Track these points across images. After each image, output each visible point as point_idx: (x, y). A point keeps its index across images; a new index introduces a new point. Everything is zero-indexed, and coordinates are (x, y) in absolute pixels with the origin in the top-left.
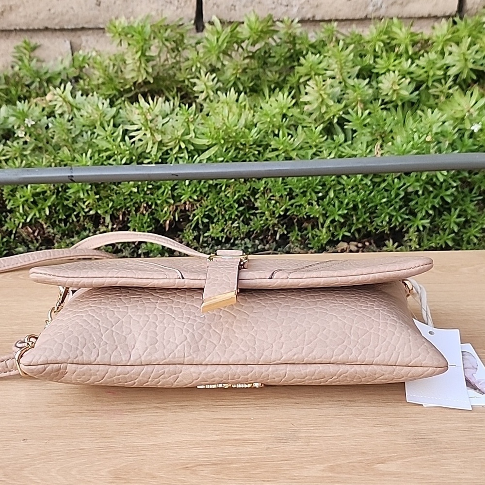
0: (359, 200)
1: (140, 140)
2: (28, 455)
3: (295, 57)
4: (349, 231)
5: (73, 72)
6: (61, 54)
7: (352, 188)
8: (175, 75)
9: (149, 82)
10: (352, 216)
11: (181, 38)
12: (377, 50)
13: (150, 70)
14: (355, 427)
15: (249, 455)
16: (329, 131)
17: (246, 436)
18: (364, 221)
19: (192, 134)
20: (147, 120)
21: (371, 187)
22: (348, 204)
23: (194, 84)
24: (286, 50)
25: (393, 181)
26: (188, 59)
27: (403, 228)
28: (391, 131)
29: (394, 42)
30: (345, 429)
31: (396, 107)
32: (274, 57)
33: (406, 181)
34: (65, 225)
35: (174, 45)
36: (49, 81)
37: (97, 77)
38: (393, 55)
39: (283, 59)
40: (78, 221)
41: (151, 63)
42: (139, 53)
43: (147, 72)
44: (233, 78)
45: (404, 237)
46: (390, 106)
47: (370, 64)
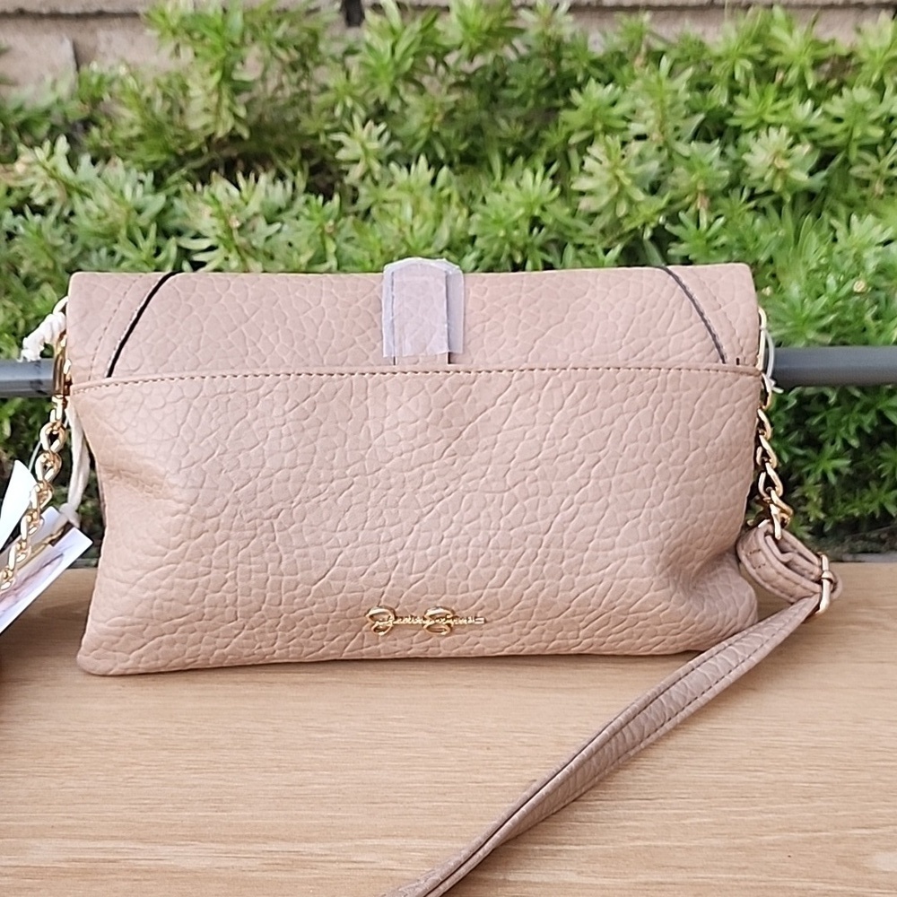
3: (560, 88)
5: (77, 110)
6: (53, 68)
8: (297, 121)
9: (240, 137)
11: (311, 41)
12: (737, 76)
13: (242, 112)
19: (332, 261)
20: (229, 230)
23: (340, 145)
24: (541, 71)
26: (325, 89)
28: (771, 261)
29: (775, 61)
31: (779, 205)
32: (514, 87)
35: (296, 55)
36: (24, 128)
37: (128, 120)
38: (772, 90)
39: (532, 92)
41: (245, 97)
42: (217, 76)
43: (236, 116)
44: (423, 133)
45: (793, 491)
46: (766, 202)
47: (720, 107)
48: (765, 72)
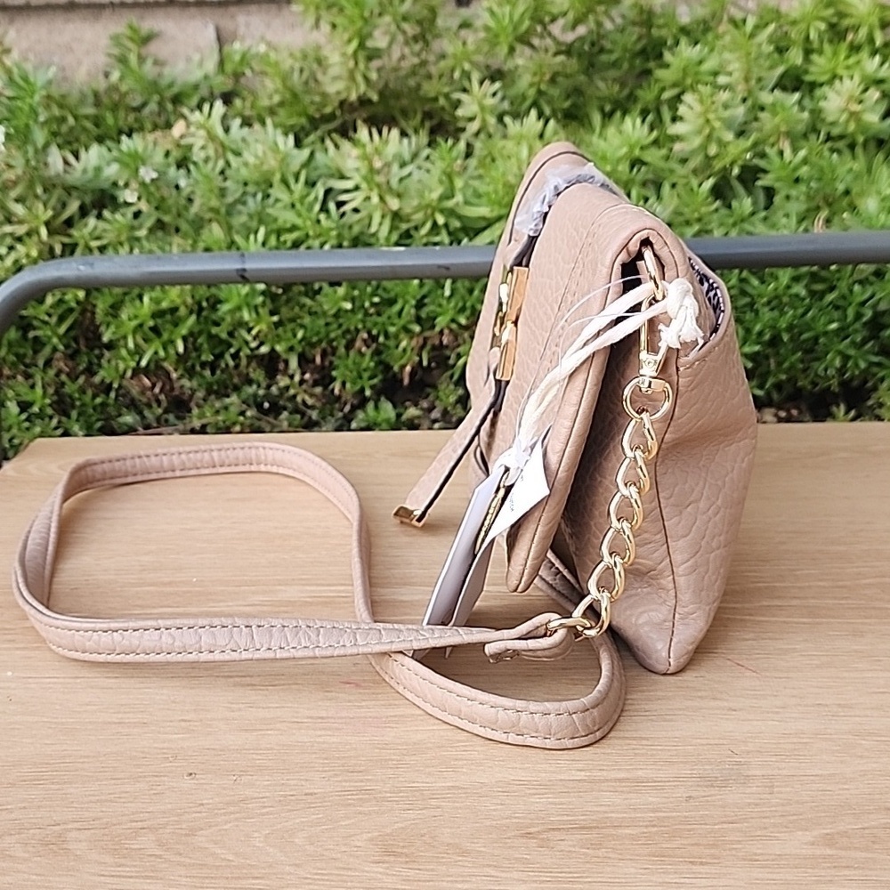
0: (784, 326)
1: (356, 210)
2: (202, 804)
3: (652, 52)
4: (761, 387)
5: (223, 83)
6: (198, 49)
7: (769, 303)
8: (419, 86)
9: (370, 101)
10: (767, 357)
11: (430, 16)
12: (812, 36)
13: (374, 76)
14: (861, 757)
15: (654, 811)
16: (721, 192)
17: (640, 773)
18: (792, 367)
19: (459, 198)
20: (372, 170)
21: (808, 301)
22: (760, 334)
24: (634, 37)
25: (851, 291)
26: (443, 56)
27: (866, 382)
28: (847, 192)
29: (846, 22)
30: (842, 762)
31: (852, 147)
32: (611, 52)
33: (876, 287)
34: (213, 373)
35: (418, 30)
36: (177, 100)
37: (269, 91)
38: (844, 47)
39: (628, 55)
40: (237, 366)
41: (375, 64)
42: (355, 44)
43: (366, 79)
44: (532, 92)
45: (869, 398)
46: (841, 144)
47: (796, 66)
48: (837, 32)
